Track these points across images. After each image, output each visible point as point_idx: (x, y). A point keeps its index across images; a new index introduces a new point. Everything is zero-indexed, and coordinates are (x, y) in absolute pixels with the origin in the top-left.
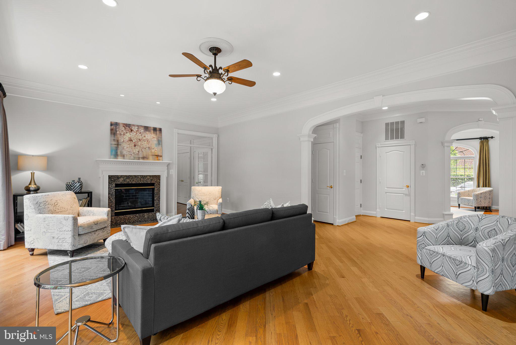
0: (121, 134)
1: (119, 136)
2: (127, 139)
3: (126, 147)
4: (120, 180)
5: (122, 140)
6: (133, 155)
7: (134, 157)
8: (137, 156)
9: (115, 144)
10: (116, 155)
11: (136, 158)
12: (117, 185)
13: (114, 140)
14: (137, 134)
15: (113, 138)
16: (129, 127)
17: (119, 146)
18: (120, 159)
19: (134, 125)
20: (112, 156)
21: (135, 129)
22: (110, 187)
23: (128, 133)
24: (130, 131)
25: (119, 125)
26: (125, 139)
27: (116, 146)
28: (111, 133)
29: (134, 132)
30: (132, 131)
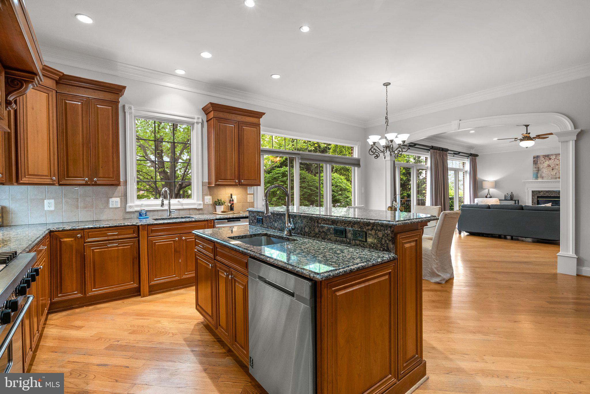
0: (541, 163)
1: (539, 164)
2: (546, 165)
3: (545, 171)
4: (541, 194)
5: (542, 167)
6: (550, 176)
7: (552, 178)
8: (554, 177)
9: (536, 170)
10: (537, 178)
11: (554, 178)
12: (538, 197)
13: (536, 167)
14: (554, 160)
15: (535, 166)
16: (548, 157)
17: (540, 171)
18: (540, 180)
19: (552, 155)
20: (534, 178)
21: (553, 157)
22: (533, 198)
23: (547, 162)
24: (549, 159)
25: (540, 157)
26: (544, 166)
27: (537, 171)
28: (534, 163)
29: (552, 160)
30: (550, 159)
